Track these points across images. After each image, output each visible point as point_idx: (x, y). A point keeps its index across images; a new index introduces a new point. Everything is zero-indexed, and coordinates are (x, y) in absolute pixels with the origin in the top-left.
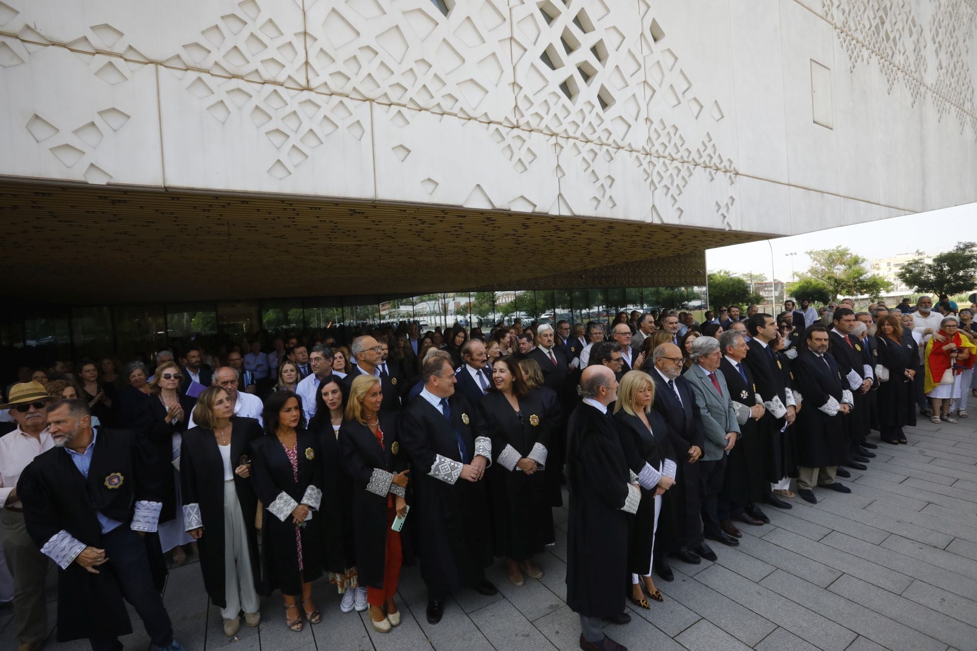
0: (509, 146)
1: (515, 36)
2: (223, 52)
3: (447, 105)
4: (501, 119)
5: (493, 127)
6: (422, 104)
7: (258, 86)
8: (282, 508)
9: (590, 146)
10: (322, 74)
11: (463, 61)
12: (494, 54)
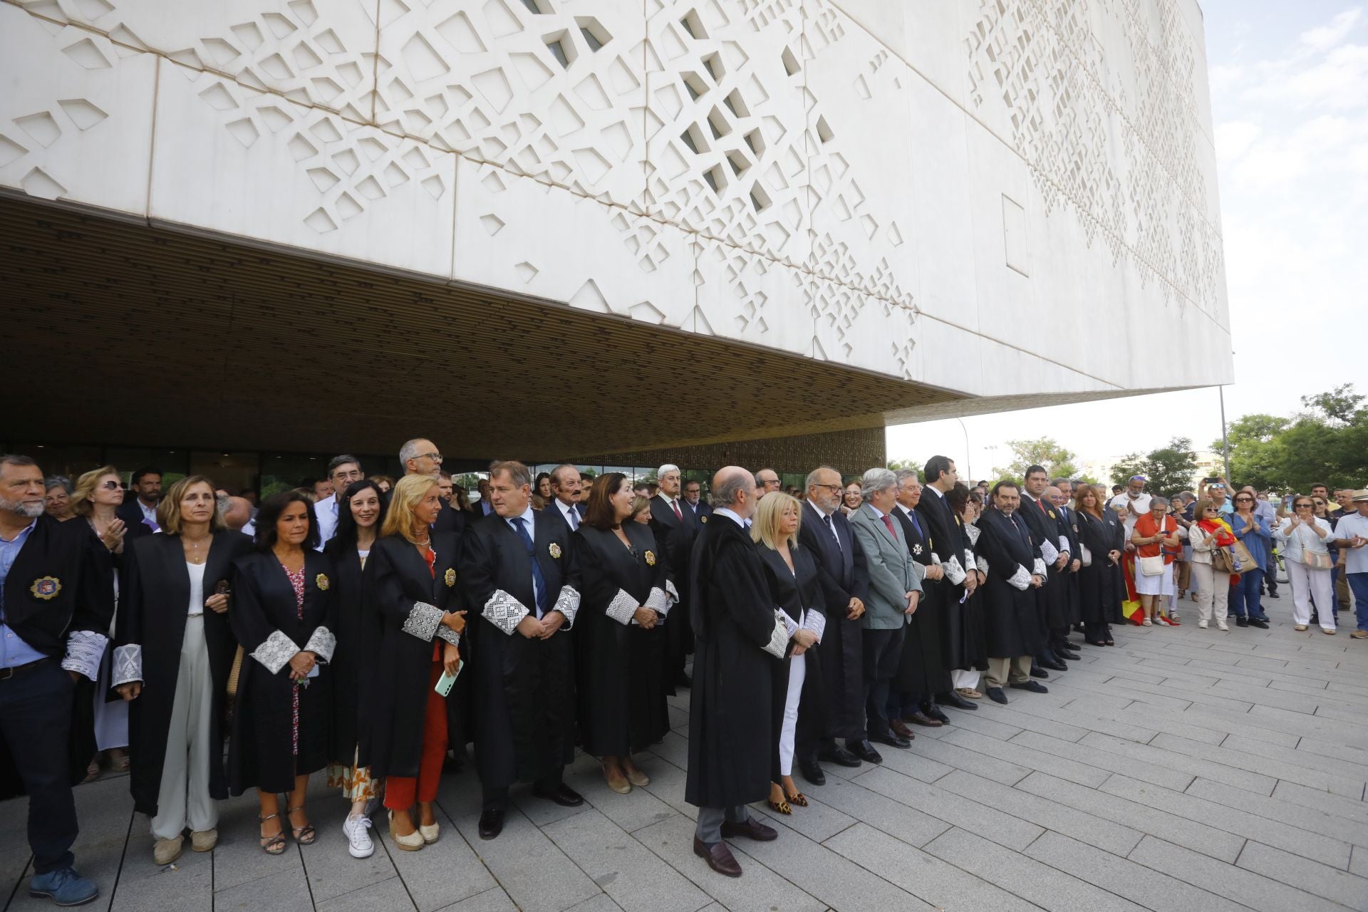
0: (634, 237)
1: (651, 106)
2: (259, 58)
3: (558, 174)
4: (627, 203)
5: (615, 210)
6: (525, 168)
7: (304, 110)
8: (276, 653)
9: (737, 252)
10: (395, 108)
11: (583, 124)
12: (622, 123)
